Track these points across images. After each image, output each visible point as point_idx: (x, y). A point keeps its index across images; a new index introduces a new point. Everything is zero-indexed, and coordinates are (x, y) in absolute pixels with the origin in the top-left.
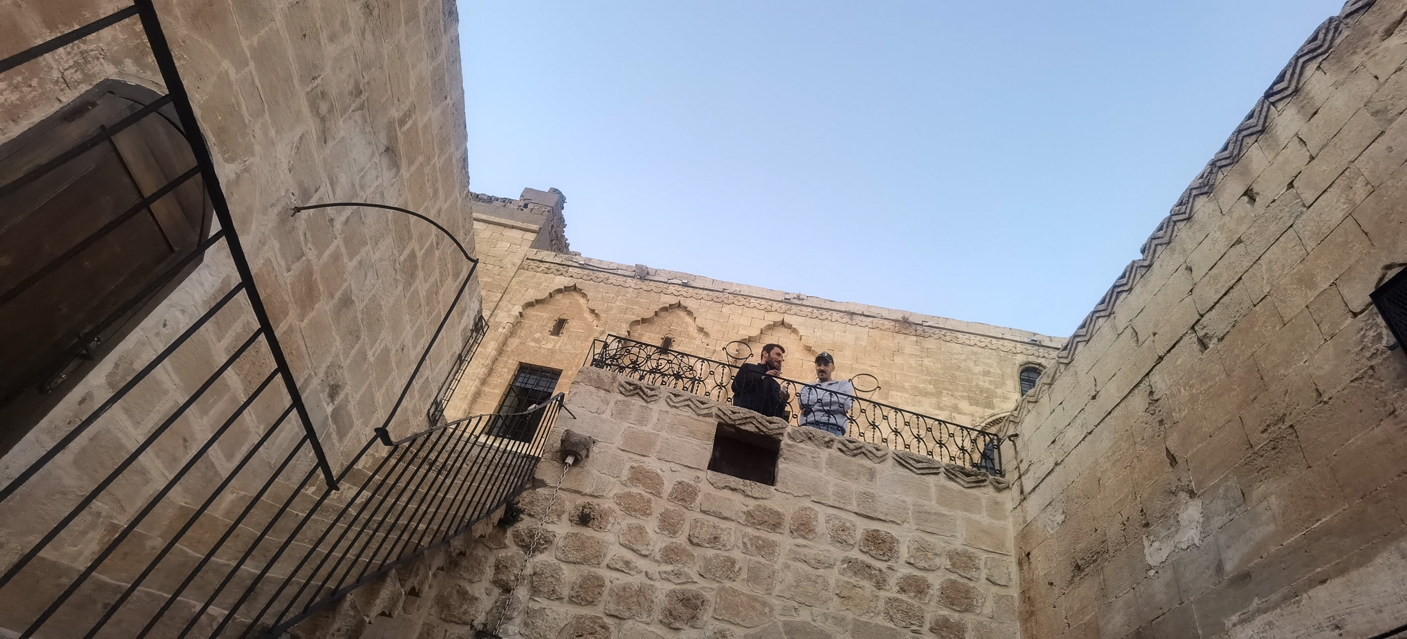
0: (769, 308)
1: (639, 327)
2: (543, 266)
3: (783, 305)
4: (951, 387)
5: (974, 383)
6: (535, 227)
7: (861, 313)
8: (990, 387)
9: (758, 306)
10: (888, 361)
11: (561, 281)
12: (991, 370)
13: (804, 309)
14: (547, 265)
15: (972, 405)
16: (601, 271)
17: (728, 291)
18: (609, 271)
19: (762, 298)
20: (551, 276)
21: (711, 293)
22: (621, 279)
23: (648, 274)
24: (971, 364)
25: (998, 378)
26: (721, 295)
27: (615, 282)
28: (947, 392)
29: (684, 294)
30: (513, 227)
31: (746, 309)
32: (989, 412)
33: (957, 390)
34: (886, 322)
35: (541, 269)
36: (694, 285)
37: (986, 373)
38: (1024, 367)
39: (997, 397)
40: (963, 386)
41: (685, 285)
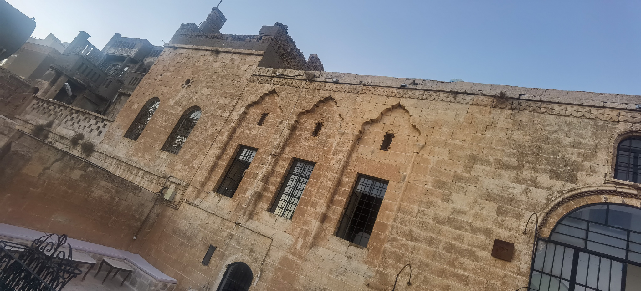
0: (390, 94)
1: (305, 116)
2: (260, 78)
3: (401, 91)
4: (534, 160)
5: (560, 155)
6: (261, 52)
7: (463, 91)
8: (577, 159)
9: (382, 93)
10: (479, 135)
11: (268, 87)
12: (583, 141)
13: (417, 92)
15: (552, 178)
16: (289, 78)
17: (363, 83)
18: (293, 77)
19: (386, 87)
23: (315, 76)
24: (561, 136)
25: (590, 149)
27: (295, 85)
28: (528, 165)
29: (334, 89)
32: (569, 186)
33: (540, 163)
34: (485, 99)
35: (259, 81)
37: (577, 145)
38: (625, 136)
39: (582, 170)
40: (547, 159)
41: (335, 82)
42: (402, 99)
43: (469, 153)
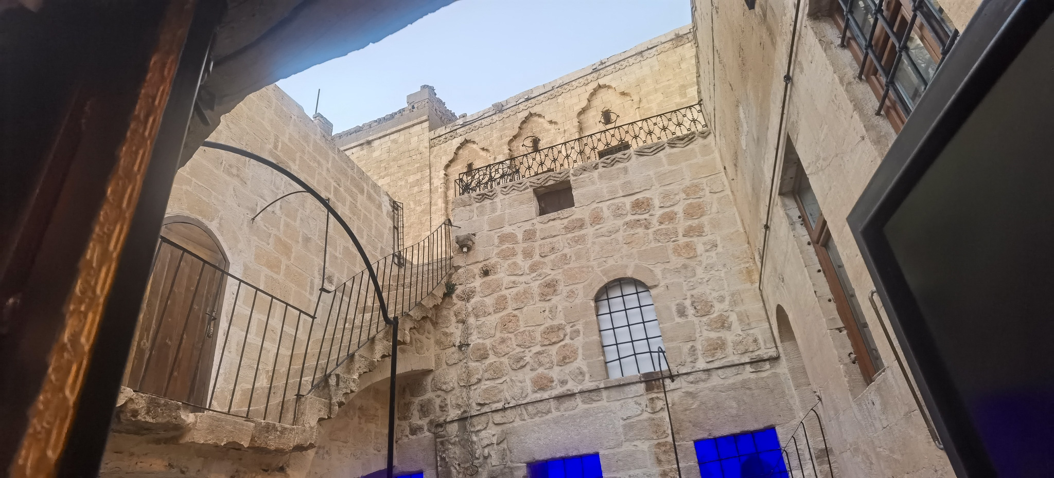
0: (586, 82)
1: (515, 142)
2: (442, 138)
3: (595, 75)
6: (425, 118)
7: (646, 48)
9: (578, 85)
10: (677, 70)
11: (456, 142)
13: (608, 68)
14: (444, 137)
16: (475, 122)
17: (556, 87)
18: (480, 118)
19: (579, 78)
20: (450, 141)
21: (546, 95)
22: (489, 120)
23: (503, 106)
26: (552, 92)
27: (486, 123)
29: (530, 105)
30: (413, 125)
31: (572, 92)
34: (666, 45)
35: (442, 141)
36: (533, 96)
41: (527, 100)
42: (599, 80)
43: (677, 85)
